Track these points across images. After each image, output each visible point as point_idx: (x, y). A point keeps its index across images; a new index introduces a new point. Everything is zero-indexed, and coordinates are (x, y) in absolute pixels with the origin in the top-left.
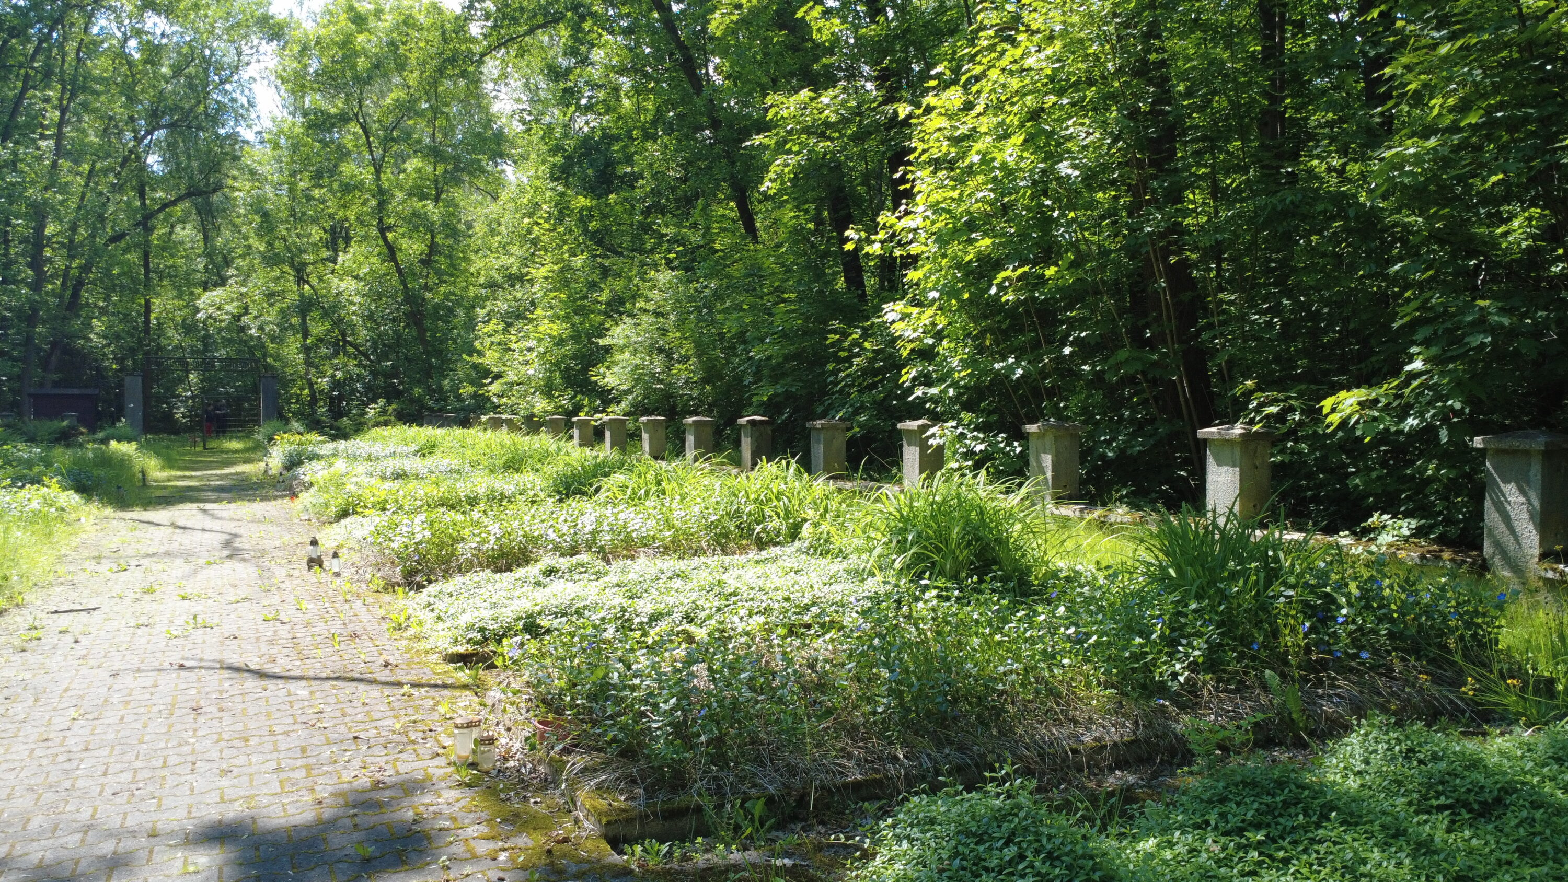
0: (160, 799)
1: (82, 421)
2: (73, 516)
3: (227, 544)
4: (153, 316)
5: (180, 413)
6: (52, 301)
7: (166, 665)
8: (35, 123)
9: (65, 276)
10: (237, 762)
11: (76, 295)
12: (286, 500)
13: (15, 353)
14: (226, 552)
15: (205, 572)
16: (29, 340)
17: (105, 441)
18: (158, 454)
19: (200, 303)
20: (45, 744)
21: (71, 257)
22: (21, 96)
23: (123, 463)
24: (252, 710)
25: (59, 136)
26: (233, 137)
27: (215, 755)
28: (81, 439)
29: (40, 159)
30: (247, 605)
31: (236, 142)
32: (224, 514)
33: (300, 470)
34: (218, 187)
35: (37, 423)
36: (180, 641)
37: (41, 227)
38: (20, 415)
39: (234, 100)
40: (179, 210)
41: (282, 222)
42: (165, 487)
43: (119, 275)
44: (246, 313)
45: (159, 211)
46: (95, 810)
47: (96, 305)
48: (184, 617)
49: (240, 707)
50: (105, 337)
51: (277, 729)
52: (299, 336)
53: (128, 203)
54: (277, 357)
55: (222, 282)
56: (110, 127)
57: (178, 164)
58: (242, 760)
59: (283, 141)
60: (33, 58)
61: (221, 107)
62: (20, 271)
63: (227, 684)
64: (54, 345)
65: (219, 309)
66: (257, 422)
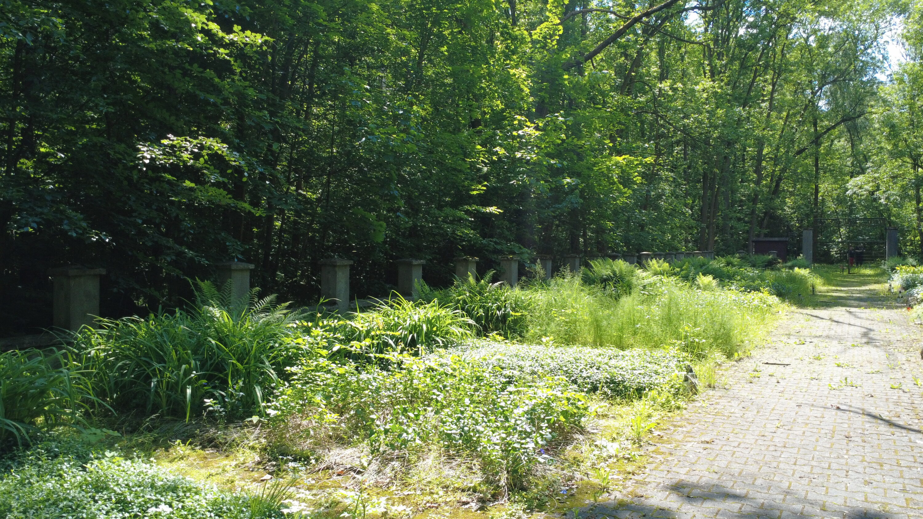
0: (827, 489)
1: (779, 256)
2: (775, 310)
3: (865, 335)
4: (820, 194)
5: (834, 251)
6: (765, 189)
7: (829, 405)
8: (760, 95)
9: (772, 176)
10: (875, 478)
11: (778, 185)
12: (904, 310)
13: (746, 219)
14: (865, 340)
15: (851, 351)
16: (753, 212)
17: (792, 268)
18: (821, 276)
19: (849, 186)
20: (762, 438)
21: (776, 165)
22: (753, 81)
23: (801, 281)
24: (884, 446)
25: (771, 99)
26: (873, 81)
27: (861, 470)
28: (779, 266)
29: (761, 113)
30: (879, 376)
31: (874, 83)
32: (862, 315)
33: (915, 291)
34: (862, 113)
35: (756, 256)
36: (837, 393)
37: (760, 151)
38: (748, 251)
39: (873, 58)
40: (836, 132)
41: (904, 129)
42: (826, 296)
43: (802, 172)
44: (878, 189)
45: (825, 133)
46: (790, 484)
47: (788, 191)
48: (839, 378)
49: (877, 442)
50: (792, 209)
51: (902, 463)
52: (914, 202)
53: (808, 131)
54: (898, 216)
55: (863, 171)
56: (799, 88)
57: (837, 104)
58: (878, 477)
59: (906, 78)
60: (760, 60)
61: (865, 63)
62: (750, 175)
63: (867, 426)
64: (766, 213)
65: (860, 188)
66: (883, 257)
